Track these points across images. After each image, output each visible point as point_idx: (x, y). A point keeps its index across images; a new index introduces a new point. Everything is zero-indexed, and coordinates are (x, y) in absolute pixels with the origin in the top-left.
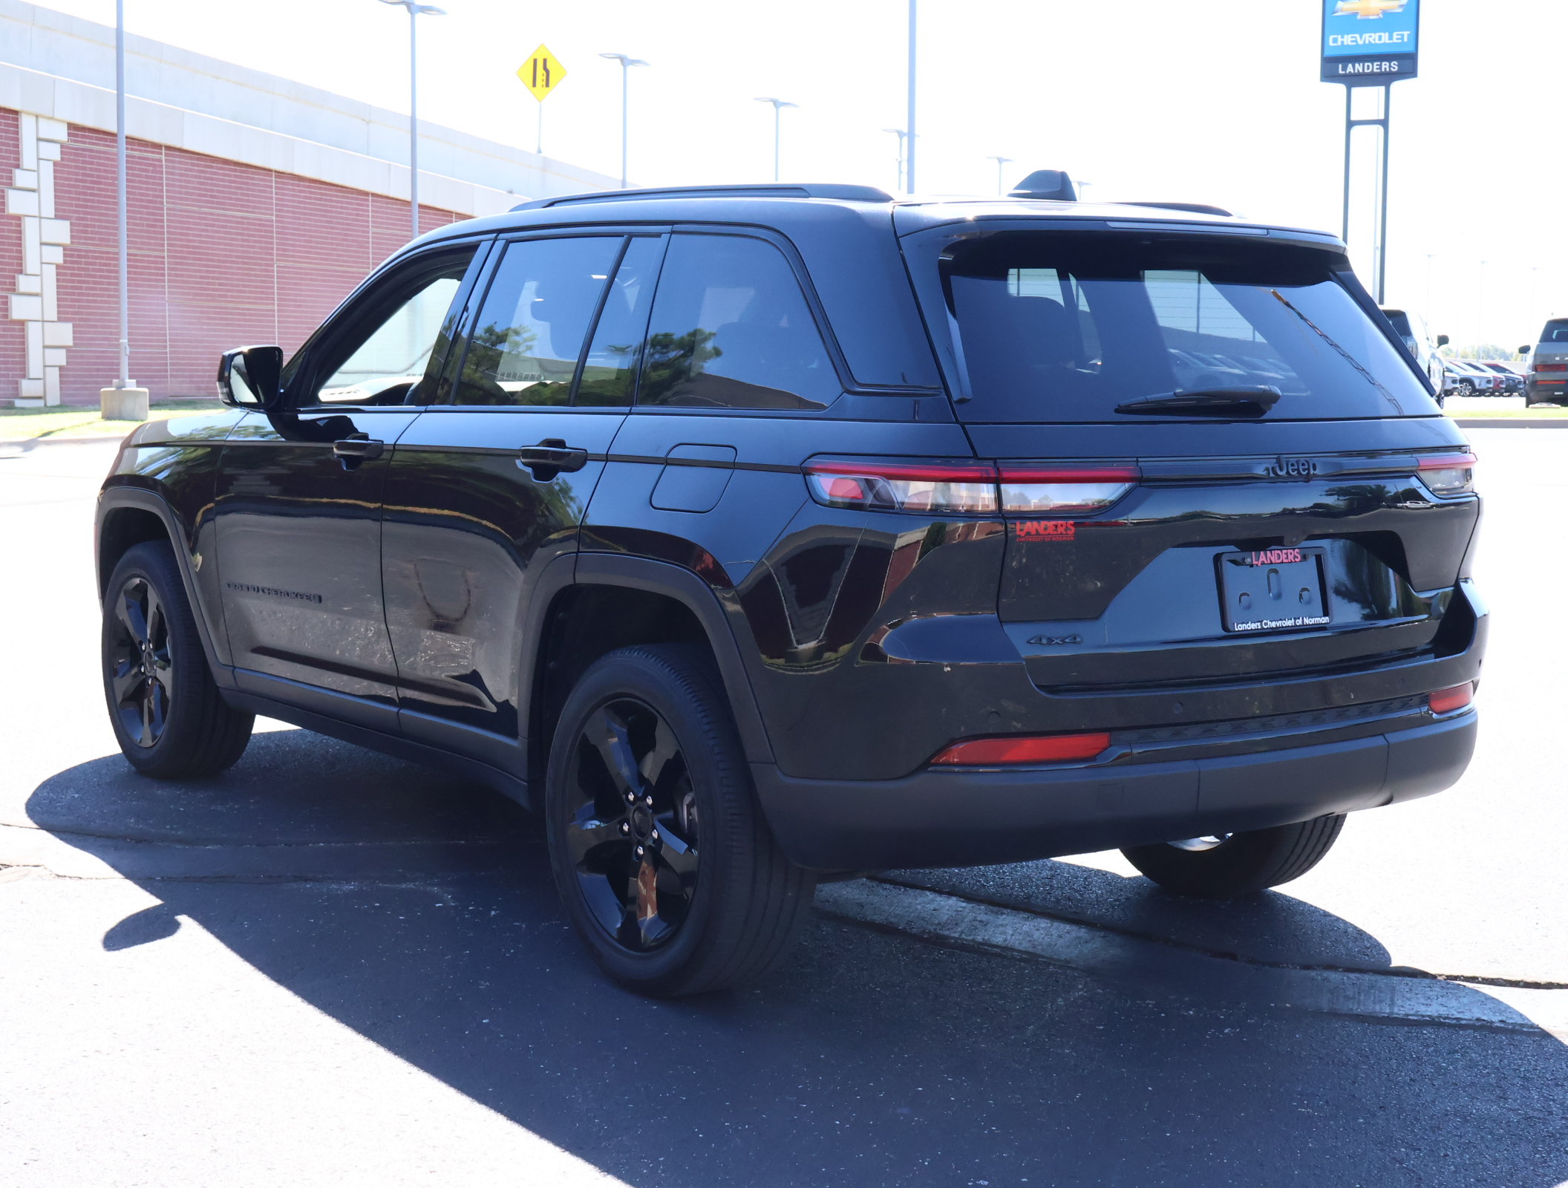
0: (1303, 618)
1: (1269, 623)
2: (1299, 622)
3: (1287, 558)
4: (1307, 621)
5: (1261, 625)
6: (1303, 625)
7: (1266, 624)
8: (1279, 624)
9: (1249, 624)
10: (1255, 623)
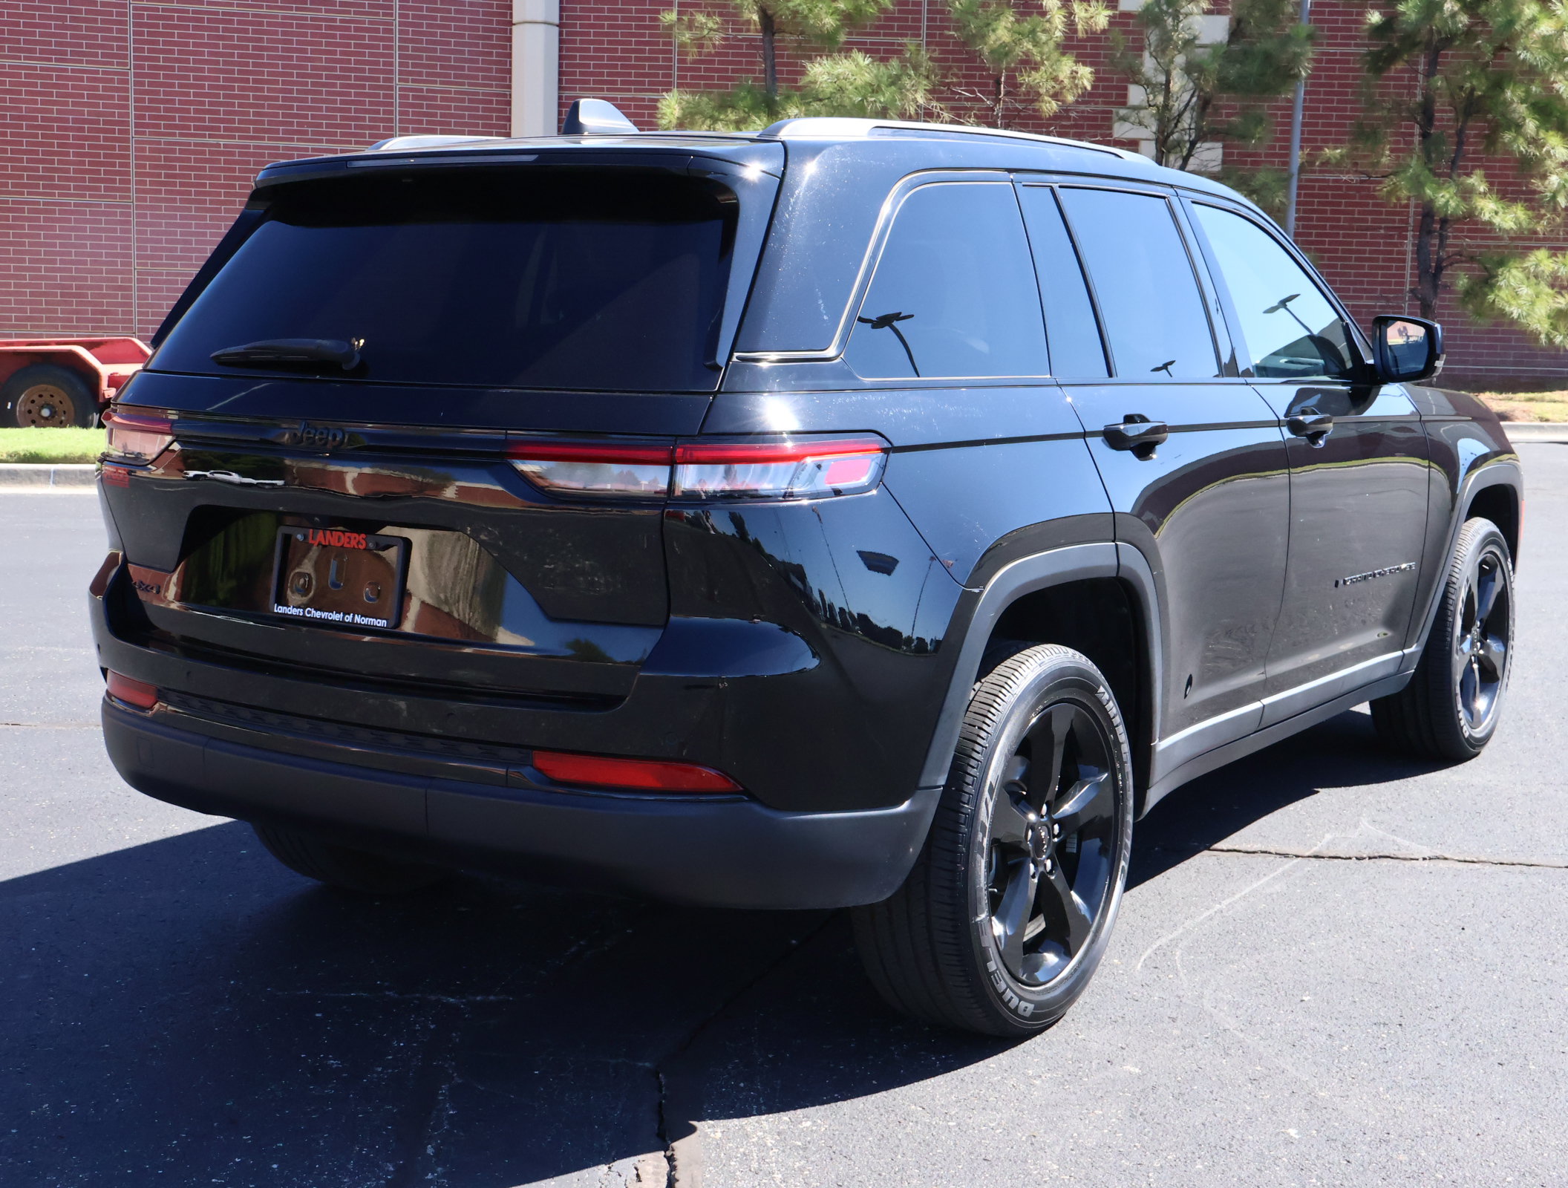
0: (354, 616)
1: (313, 611)
2: (349, 618)
3: (349, 543)
4: (358, 619)
5: (304, 612)
6: (353, 623)
7: (309, 612)
8: (324, 615)
9: (291, 608)
10: (297, 608)
